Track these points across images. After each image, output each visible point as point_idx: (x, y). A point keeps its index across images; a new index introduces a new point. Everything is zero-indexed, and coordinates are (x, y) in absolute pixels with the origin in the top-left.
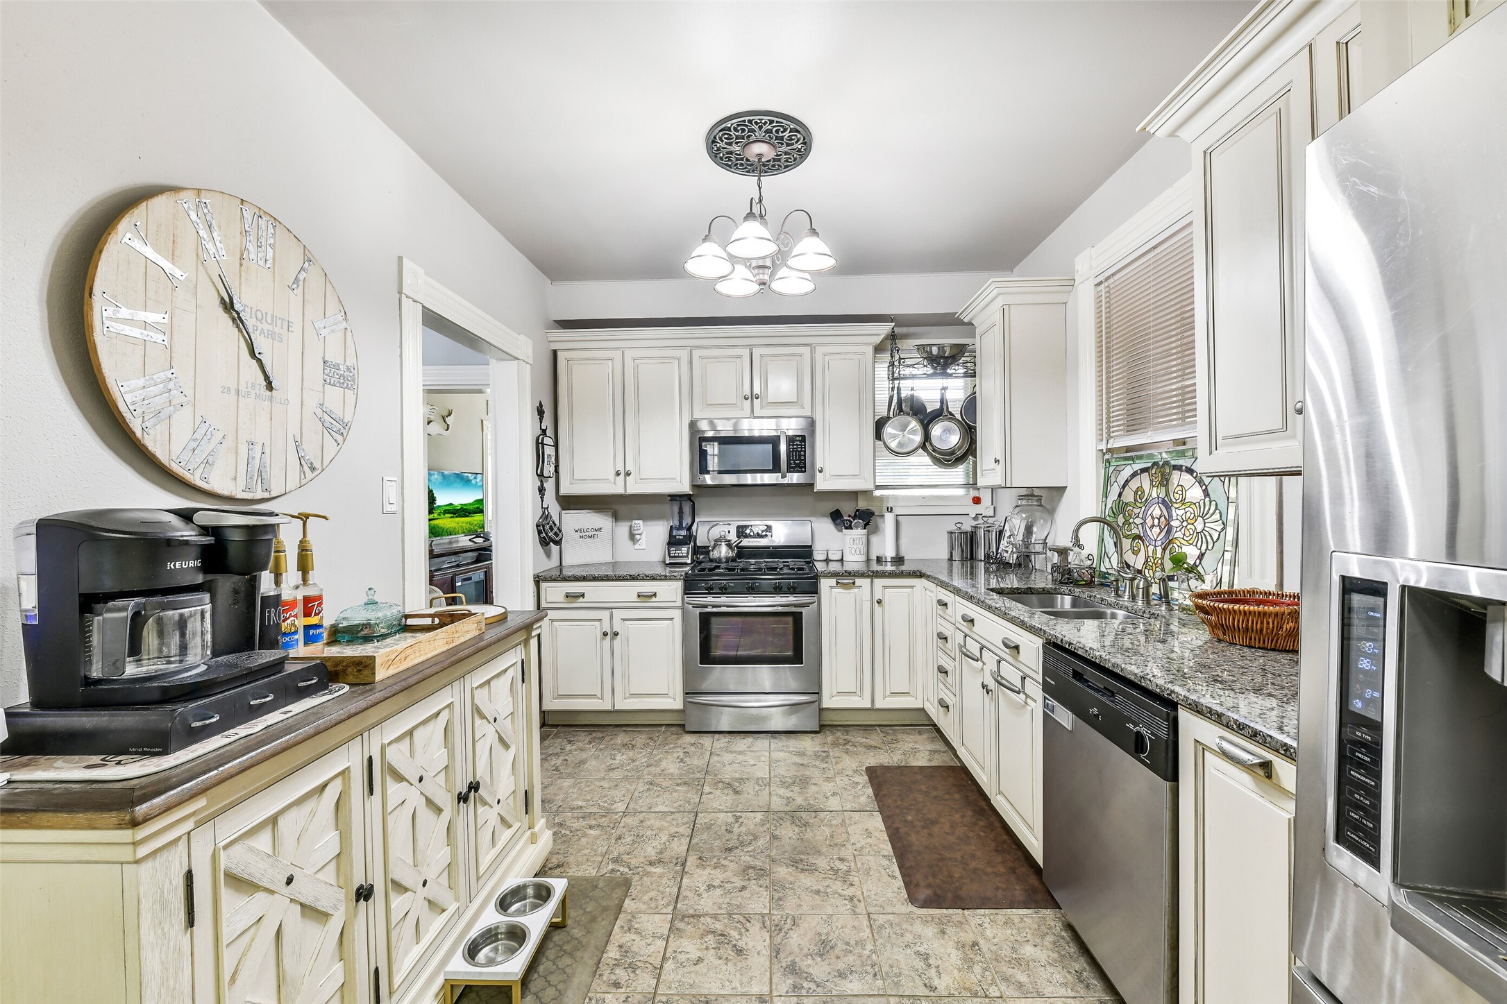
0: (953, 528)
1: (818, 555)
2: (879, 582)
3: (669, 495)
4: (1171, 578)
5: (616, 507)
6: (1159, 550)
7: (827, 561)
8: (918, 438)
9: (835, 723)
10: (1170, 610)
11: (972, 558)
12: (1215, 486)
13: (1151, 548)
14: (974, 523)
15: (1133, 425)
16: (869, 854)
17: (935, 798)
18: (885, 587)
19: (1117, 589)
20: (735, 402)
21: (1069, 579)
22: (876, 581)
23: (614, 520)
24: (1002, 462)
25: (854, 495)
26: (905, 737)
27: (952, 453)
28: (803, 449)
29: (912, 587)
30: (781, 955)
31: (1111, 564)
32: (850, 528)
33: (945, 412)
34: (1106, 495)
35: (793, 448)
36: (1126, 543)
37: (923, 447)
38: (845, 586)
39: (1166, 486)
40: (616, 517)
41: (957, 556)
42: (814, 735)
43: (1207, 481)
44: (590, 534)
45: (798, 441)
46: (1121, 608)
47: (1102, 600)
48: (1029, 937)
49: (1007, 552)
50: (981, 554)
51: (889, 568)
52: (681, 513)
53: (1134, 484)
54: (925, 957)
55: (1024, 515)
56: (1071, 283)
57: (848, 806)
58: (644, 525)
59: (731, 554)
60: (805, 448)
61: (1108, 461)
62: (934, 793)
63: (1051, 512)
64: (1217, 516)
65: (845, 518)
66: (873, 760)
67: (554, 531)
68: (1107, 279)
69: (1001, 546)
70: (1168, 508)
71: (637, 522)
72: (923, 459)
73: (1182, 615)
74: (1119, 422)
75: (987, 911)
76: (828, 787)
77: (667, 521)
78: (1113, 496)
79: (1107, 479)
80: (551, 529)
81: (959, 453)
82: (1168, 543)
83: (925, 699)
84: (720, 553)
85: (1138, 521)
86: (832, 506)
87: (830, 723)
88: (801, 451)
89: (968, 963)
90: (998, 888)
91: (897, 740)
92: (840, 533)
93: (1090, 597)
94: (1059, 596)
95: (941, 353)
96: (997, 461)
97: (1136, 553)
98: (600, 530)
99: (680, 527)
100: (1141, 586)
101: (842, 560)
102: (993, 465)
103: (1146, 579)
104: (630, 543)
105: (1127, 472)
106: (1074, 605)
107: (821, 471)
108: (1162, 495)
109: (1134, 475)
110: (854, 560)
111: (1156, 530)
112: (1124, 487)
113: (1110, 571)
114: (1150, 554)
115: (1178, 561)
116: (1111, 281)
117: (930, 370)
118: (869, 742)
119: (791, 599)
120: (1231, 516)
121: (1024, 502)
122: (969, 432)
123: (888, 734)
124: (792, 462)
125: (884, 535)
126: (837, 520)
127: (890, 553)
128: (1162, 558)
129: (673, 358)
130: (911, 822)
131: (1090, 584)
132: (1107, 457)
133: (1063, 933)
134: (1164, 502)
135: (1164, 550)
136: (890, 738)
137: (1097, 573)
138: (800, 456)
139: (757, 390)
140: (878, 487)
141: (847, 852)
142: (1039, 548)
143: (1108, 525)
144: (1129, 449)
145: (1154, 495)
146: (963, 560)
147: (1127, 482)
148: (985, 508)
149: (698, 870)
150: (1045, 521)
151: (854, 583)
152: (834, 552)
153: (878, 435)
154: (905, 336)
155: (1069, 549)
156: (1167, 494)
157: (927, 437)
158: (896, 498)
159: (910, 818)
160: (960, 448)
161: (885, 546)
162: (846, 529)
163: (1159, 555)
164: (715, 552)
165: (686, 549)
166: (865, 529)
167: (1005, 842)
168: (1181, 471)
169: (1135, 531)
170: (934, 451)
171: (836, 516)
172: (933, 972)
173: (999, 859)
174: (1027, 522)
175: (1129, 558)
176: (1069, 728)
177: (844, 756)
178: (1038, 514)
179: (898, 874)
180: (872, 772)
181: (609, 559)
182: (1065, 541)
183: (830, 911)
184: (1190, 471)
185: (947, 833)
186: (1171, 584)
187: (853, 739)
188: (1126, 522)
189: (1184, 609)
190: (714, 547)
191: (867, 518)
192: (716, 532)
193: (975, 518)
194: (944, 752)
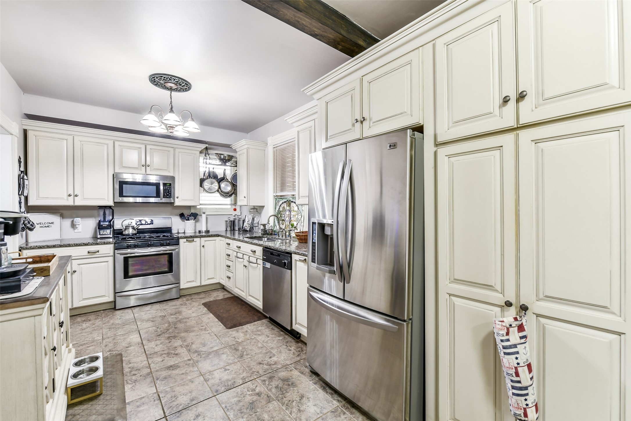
0: (227, 219)
1: (174, 231)
2: (203, 239)
3: (98, 206)
4: (291, 230)
5: (61, 211)
6: (288, 223)
7: (178, 233)
8: (217, 188)
9: (185, 294)
10: (291, 238)
11: (234, 230)
12: (300, 207)
13: (286, 223)
14: (234, 218)
15: (282, 190)
16: (211, 323)
17: (228, 305)
18: (205, 241)
19: (279, 234)
20: (137, 167)
21: (266, 233)
22: (202, 239)
23: (61, 218)
24: (246, 198)
25: (189, 207)
26: (213, 293)
27: (228, 193)
28: (170, 189)
29: (215, 240)
30: (191, 351)
31: (277, 228)
32: (188, 220)
33: (225, 179)
34: (275, 208)
35: (166, 188)
36: (281, 222)
37: (218, 191)
38: (190, 241)
39: (290, 206)
40: (62, 216)
41: (229, 229)
42: (177, 299)
43: (298, 206)
44: (46, 225)
45: (168, 185)
46: (280, 239)
47: (275, 238)
48: (260, 326)
49: (246, 227)
50: (237, 228)
51: (204, 234)
52: (104, 214)
53: (283, 206)
54: (234, 337)
55: (252, 215)
56: (266, 145)
57: (200, 314)
58: (81, 220)
59: (134, 232)
60: (171, 188)
61: (276, 199)
62: (228, 304)
63: (260, 213)
64: (300, 214)
65: (186, 216)
66: (204, 301)
67: (30, 224)
68: (276, 147)
69: (244, 225)
70: (290, 212)
71: (78, 219)
72: (217, 194)
73: (293, 239)
74: (279, 188)
75: (248, 324)
76: (190, 312)
77: (95, 218)
78: (277, 209)
79: (276, 204)
80: (29, 223)
81: (230, 193)
82: (290, 221)
83: (220, 278)
84: (129, 232)
85: (283, 216)
86: (180, 212)
87: (183, 295)
88: (169, 189)
89: (246, 335)
90: (251, 319)
91: (211, 295)
92: (184, 222)
93: (272, 237)
94: (264, 238)
95: (224, 158)
96: (245, 197)
97: (283, 224)
98: (52, 223)
99: (104, 221)
100: (284, 233)
101: (184, 233)
102: (244, 198)
103: (285, 231)
104: (72, 229)
105: (281, 202)
106: (267, 240)
107: (177, 198)
108: (289, 209)
109: (283, 203)
110: (190, 232)
111: (288, 218)
112: (280, 206)
113: (276, 230)
114: (286, 225)
115: (292, 225)
116: (277, 148)
117: (220, 163)
118: (200, 297)
119: (168, 248)
120: (303, 214)
121: (252, 210)
122: (234, 186)
123: (207, 293)
124: (165, 194)
125: (202, 222)
126: (182, 217)
127: (204, 229)
128: (289, 225)
129: (105, 144)
130: (222, 312)
131: (271, 234)
132: (276, 197)
133: (268, 323)
134: (289, 211)
135: (289, 223)
136: (208, 294)
137: (273, 231)
138: (169, 191)
139: (148, 163)
140: (201, 204)
141: (204, 324)
142: (256, 225)
143: (276, 217)
144: (281, 196)
145: (287, 209)
146: (231, 230)
147: (281, 205)
148: (238, 212)
149: (149, 343)
150: (258, 216)
151: (193, 240)
152: (181, 230)
153: (201, 185)
154: (210, 149)
155: (266, 224)
156: (290, 209)
157: (220, 187)
158: (206, 209)
159: (222, 311)
160: (231, 192)
161: (202, 226)
162: (186, 220)
163: (288, 225)
164: (126, 231)
165: (109, 231)
166: (194, 220)
167: (251, 309)
168: (293, 202)
169: (283, 219)
170: (221, 192)
171: (182, 216)
172: (237, 339)
173: (250, 313)
174: (253, 217)
175: (281, 226)
176: (269, 267)
177: (192, 302)
178: (256, 214)
179: (221, 324)
180: (204, 304)
181: (59, 237)
182: (265, 222)
183: (203, 337)
184: (295, 203)
185: (234, 312)
186: (291, 232)
187: (194, 297)
188: (281, 216)
189: (294, 237)
190: (125, 229)
191: (195, 216)
192: (126, 223)
193: (235, 216)
194: (228, 294)
